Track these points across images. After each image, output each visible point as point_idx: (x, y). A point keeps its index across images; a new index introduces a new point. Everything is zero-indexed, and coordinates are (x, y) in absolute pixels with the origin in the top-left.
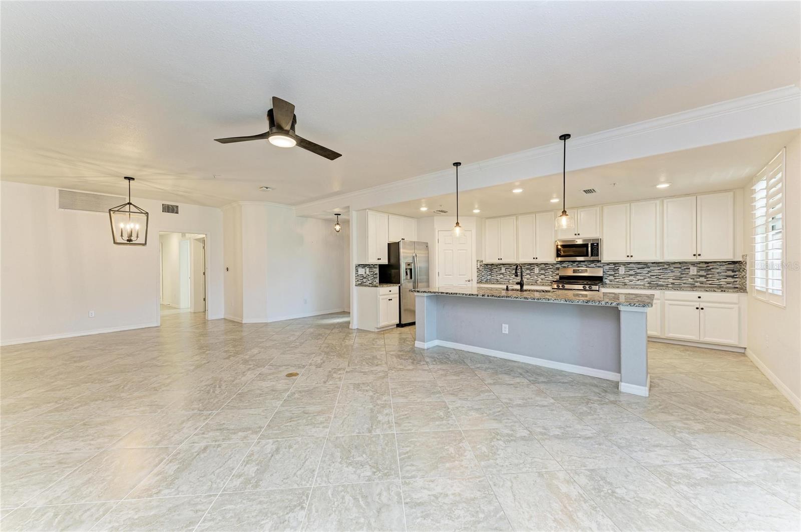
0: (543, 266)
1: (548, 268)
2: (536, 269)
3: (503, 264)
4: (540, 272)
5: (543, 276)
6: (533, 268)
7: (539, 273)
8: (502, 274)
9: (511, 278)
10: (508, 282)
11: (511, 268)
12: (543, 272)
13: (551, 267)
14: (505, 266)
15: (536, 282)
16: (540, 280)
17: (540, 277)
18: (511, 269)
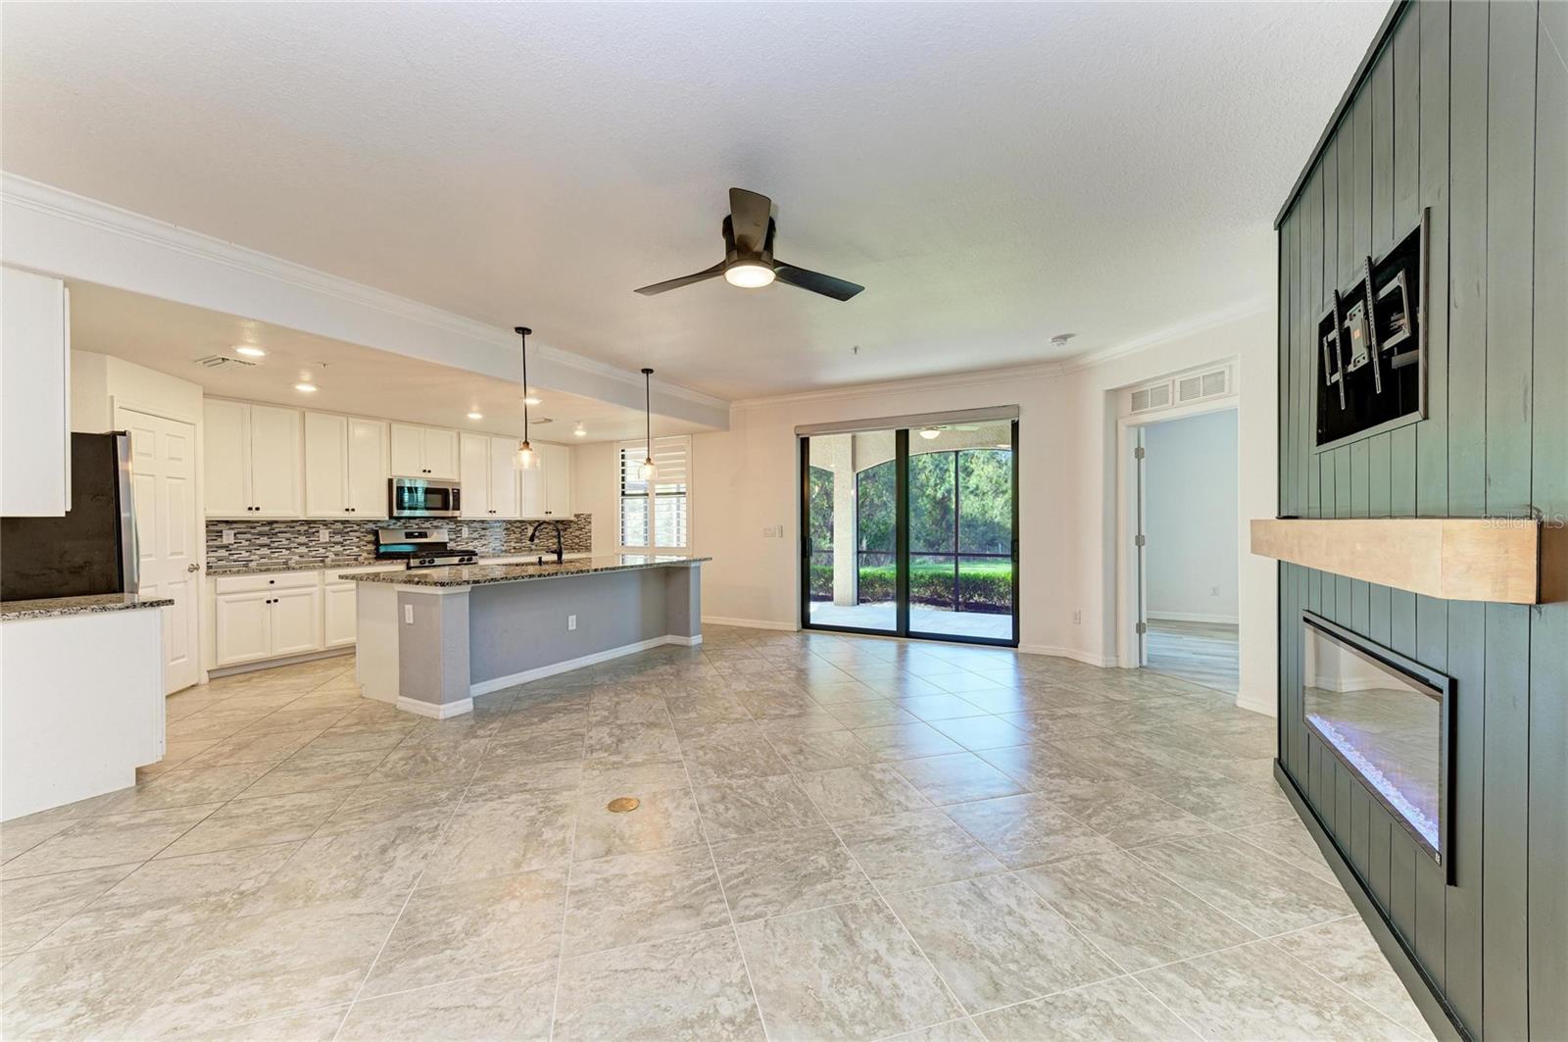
0: (339, 526)
1: (349, 529)
2: (324, 534)
3: (227, 522)
4: (333, 540)
5: (338, 548)
6: (314, 530)
7: (330, 542)
8: (226, 547)
9: (252, 557)
10: (246, 566)
11: (253, 531)
12: (337, 538)
13: (356, 528)
14: (234, 526)
15: (323, 561)
16: (332, 556)
17: (333, 549)
18: (254, 534)
